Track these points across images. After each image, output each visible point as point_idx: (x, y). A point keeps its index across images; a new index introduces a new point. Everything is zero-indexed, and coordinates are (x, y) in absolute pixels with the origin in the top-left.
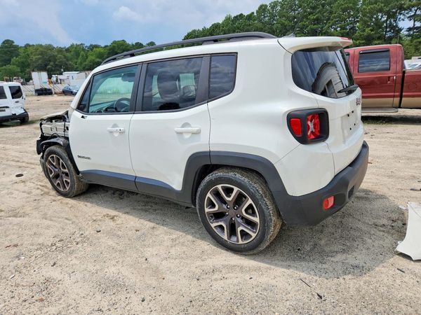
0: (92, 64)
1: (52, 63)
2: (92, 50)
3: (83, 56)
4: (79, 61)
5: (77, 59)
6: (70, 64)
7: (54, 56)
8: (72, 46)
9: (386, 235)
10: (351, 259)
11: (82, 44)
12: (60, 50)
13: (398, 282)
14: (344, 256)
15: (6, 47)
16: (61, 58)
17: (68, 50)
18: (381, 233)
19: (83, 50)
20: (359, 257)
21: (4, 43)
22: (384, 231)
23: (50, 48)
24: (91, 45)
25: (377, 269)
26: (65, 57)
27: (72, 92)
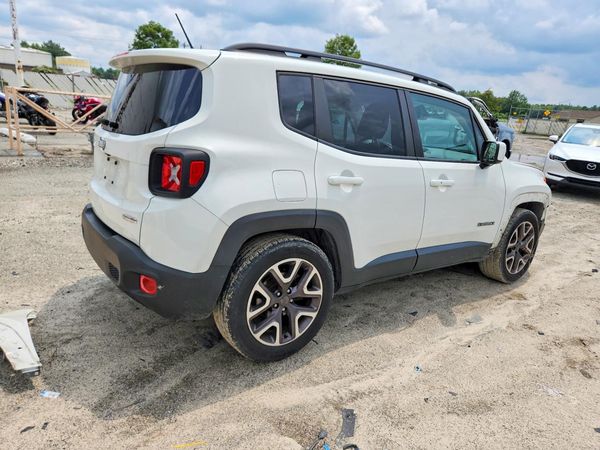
9: (57, 332)
10: (79, 296)
13: (26, 297)
14: (87, 295)
18: (63, 331)
20: (73, 300)
22: (62, 335)
25: (49, 298)
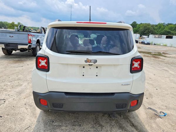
0: (165, 32)
1: (147, 31)
2: (168, 26)
3: (162, 28)
4: (160, 30)
5: (159, 29)
6: (155, 32)
7: (149, 28)
8: (159, 24)
11: (164, 23)
12: (153, 26)
15: (133, 24)
16: (152, 29)
17: (156, 26)
19: (164, 25)
21: (133, 23)
23: (149, 25)
24: (168, 24)
26: (154, 28)
27: (144, 43)
